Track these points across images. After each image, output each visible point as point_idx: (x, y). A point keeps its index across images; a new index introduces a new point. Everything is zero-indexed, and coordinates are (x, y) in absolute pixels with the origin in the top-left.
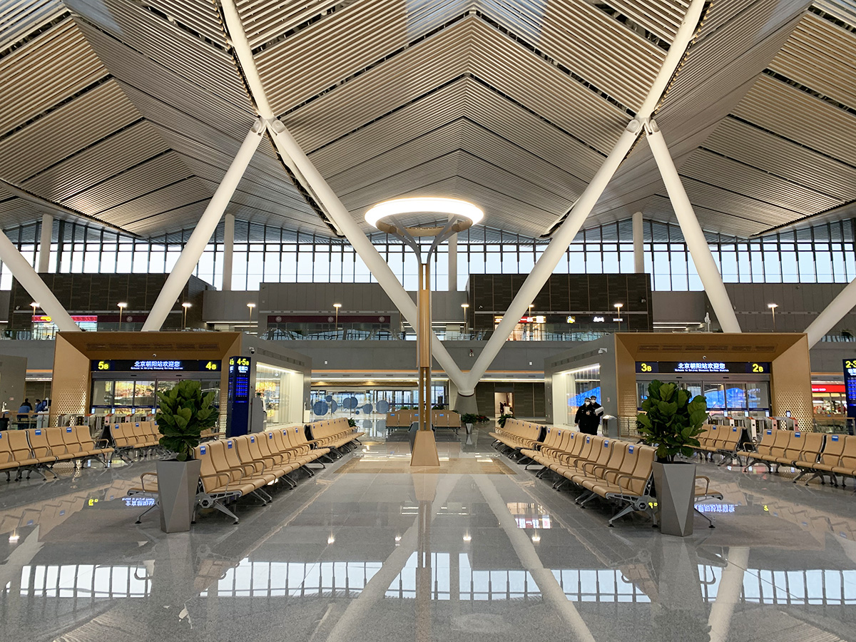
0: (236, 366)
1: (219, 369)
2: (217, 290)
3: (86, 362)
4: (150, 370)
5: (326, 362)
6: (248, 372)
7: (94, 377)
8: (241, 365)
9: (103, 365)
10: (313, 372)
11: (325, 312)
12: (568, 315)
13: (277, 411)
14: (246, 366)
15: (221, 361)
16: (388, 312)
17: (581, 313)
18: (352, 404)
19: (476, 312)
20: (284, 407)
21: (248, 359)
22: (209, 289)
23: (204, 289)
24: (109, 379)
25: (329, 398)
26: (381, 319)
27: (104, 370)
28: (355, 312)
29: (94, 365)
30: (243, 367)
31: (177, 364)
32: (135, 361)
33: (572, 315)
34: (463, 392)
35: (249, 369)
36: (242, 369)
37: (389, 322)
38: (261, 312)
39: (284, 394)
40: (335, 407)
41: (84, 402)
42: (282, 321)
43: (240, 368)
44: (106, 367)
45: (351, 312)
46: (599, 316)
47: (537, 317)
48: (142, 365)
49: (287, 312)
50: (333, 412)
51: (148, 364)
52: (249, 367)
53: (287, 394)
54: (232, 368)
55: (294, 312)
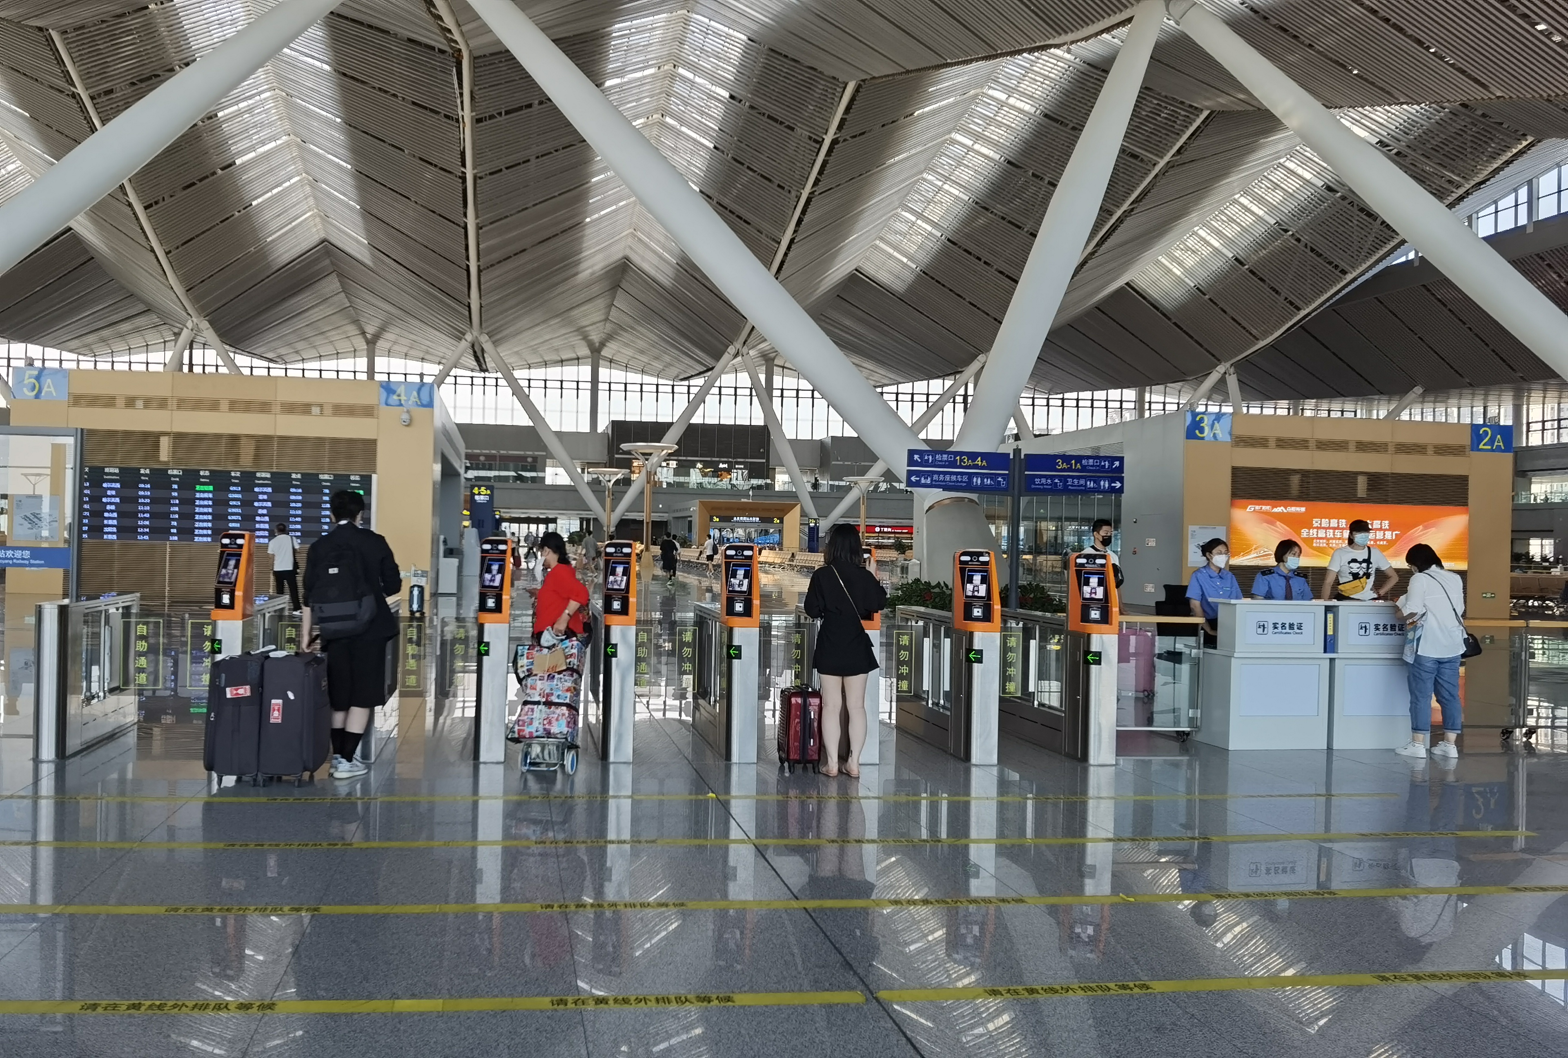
12: (697, 461)
17: (709, 459)
19: (616, 456)
33: (701, 461)
46: (724, 463)
47: (671, 462)
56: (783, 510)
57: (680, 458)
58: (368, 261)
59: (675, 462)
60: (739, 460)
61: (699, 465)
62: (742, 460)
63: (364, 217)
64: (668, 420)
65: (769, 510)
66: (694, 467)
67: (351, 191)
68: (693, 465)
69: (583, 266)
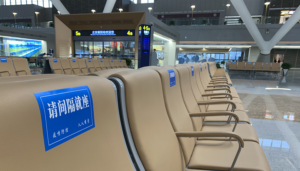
0: (143, 30)
1: (134, 35)
2: (135, 3)
3: (70, 32)
4: (100, 36)
5: (186, 37)
6: (150, 34)
7: (74, 40)
8: (146, 30)
9: (77, 33)
10: (180, 42)
11: (185, 12)
13: (163, 61)
14: (148, 30)
15: (135, 30)
16: (219, 11)
18: (196, 59)
19: (270, 9)
20: (166, 59)
21: (149, 27)
22: (131, 3)
23: (129, 3)
24: (82, 41)
25: (185, 56)
26: (215, 15)
27: (78, 36)
28: (201, 11)
29: (74, 34)
30: (147, 31)
31: (113, 32)
32: (92, 31)
34: (263, 52)
35: (150, 32)
36: (146, 33)
37: (219, 16)
38: (154, 13)
39: (166, 52)
40: (188, 60)
41: (71, 52)
42: (164, 18)
43: (145, 32)
44: (79, 34)
45: (199, 11)
48: (96, 33)
49: (167, 13)
50: (187, 62)
51: (99, 32)
52: (150, 31)
53: (168, 52)
54: (140, 32)
55: (170, 12)
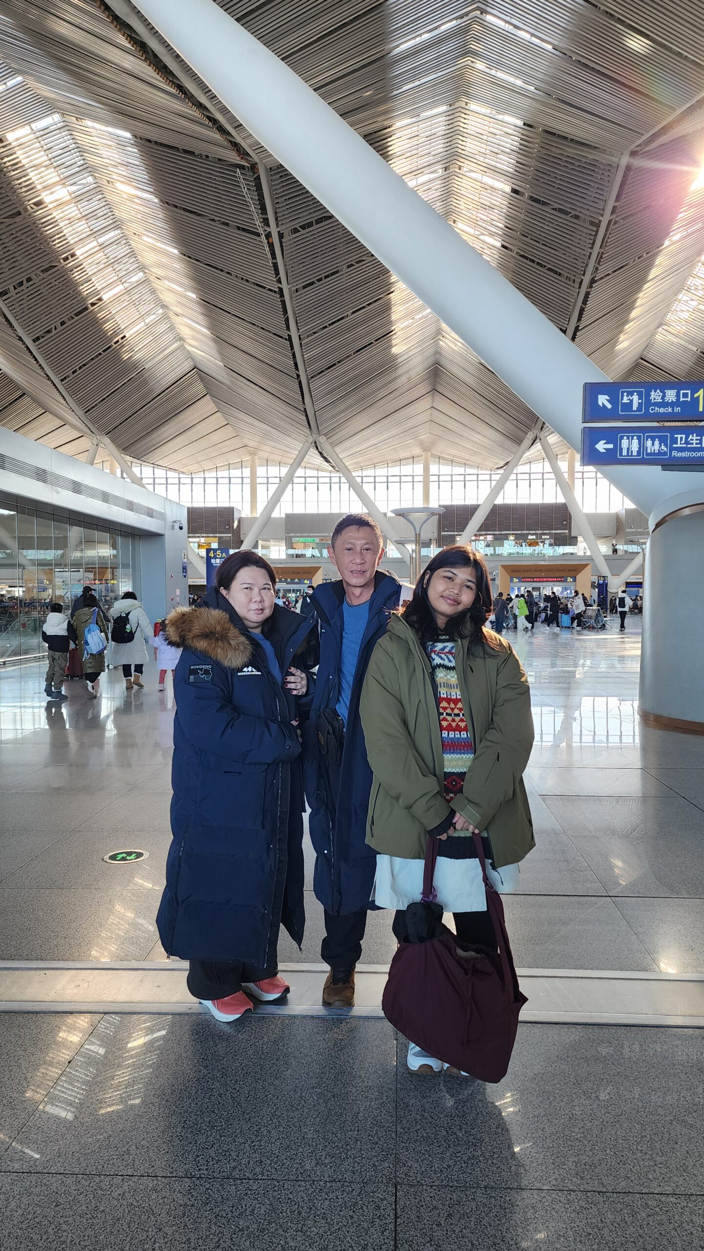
56: (575, 570)
57: (495, 533)
58: (227, 382)
59: (491, 536)
60: (545, 532)
61: (512, 538)
62: (548, 532)
63: (215, 341)
64: (474, 502)
65: (563, 570)
66: (507, 539)
67: (201, 318)
68: (506, 537)
69: (401, 371)
